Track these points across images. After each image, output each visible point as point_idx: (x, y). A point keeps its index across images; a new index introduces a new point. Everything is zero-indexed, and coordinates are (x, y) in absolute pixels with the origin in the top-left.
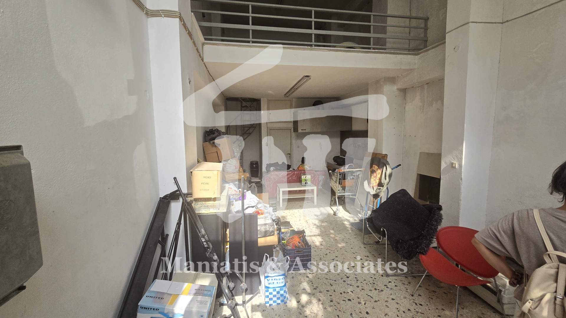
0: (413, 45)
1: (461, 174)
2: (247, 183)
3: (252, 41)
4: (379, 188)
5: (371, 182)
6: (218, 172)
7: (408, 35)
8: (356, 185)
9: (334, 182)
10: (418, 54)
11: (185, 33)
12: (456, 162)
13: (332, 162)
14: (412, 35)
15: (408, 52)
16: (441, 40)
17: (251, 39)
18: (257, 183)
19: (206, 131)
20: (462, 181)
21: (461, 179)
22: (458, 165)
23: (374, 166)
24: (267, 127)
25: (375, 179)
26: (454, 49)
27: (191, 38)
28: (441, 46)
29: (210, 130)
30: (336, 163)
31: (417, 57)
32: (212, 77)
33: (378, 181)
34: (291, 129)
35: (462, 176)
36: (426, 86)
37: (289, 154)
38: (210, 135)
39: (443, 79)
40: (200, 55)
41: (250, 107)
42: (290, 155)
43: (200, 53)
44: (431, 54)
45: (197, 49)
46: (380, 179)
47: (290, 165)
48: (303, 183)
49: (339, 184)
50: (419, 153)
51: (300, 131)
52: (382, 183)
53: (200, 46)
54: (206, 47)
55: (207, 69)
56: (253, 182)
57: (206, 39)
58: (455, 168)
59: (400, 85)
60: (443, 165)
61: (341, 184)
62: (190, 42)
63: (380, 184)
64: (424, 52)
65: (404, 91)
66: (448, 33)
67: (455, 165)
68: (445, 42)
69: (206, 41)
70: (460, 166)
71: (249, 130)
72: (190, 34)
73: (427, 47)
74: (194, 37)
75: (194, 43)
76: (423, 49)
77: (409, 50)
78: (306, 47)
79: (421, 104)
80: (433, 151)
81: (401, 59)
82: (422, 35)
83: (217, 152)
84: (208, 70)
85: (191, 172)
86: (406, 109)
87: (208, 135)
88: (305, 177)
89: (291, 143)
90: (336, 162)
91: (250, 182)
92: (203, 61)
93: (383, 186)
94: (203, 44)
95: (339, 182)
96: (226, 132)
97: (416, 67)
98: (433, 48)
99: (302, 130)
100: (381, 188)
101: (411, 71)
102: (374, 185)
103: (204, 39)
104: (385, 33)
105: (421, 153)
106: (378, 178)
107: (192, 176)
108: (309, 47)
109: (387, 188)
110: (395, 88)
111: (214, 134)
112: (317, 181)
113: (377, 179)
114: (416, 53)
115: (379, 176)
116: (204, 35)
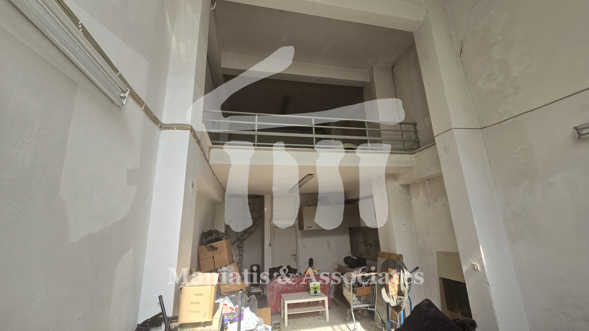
0: (407, 145)
1: (486, 278)
2: (246, 296)
3: (257, 145)
4: (399, 297)
5: (389, 290)
6: (212, 287)
7: (401, 137)
8: (373, 293)
9: (347, 290)
10: (414, 154)
11: (195, 141)
12: (477, 264)
13: (343, 264)
14: (405, 136)
15: (403, 152)
16: (432, 142)
17: (256, 143)
18: (257, 294)
19: (204, 232)
20: (489, 287)
21: (488, 284)
22: (480, 268)
23: (390, 269)
24: (270, 225)
25: (393, 286)
26: (445, 150)
27: (199, 145)
28: (433, 147)
29: (208, 231)
30: (348, 266)
31: (412, 155)
32: (216, 176)
33: (396, 288)
34: (296, 227)
35: (487, 280)
36: (427, 182)
37: (295, 255)
38: (208, 237)
39: (442, 176)
40: (206, 159)
41: (252, 204)
42: (296, 257)
43: (206, 157)
44: (425, 153)
45: (204, 154)
46: (399, 286)
47: (296, 269)
48: (312, 291)
49: (354, 292)
50: (435, 253)
51: (305, 228)
52: (402, 292)
53: (206, 150)
54: (213, 150)
55: (212, 169)
56: (252, 294)
57: (213, 144)
58: (477, 270)
59: (402, 181)
60: (465, 269)
61: (356, 293)
62: (198, 148)
63: (400, 293)
64: (418, 152)
65: (407, 187)
66: (436, 136)
67: (477, 267)
68: (435, 144)
69: (213, 146)
70: (482, 267)
71: (251, 229)
72: (199, 142)
73: (420, 148)
74: (203, 143)
75: (202, 149)
76: (417, 149)
77: (404, 150)
78: (309, 149)
79: (426, 200)
80: (450, 250)
81: (398, 158)
82: (414, 137)
83: (213, 257)
84: (212, 171)
85: (181, 289)
86: (412, 204)
87: (206, 237)
88: (313, 285)
89: (296, 242)
90: (348, 264)
91: (249, 294)
92: (208, 163)
93: (403, 296)
94: (210, 148)
95: (353, 290)
96: (225, 233)
97: (414, 165)
98: (425, 148)
99: (308, 227)
100: (402, 297)
101: (411, 168)
102: (393, 293)
103: (211, 144)
104: (380, 136)
105: (438, 252)
106: (397, 285)
107: (181, 293)
108: (311, 149)
109: (409, 297)
110: (397, 184)
111: (212, 235)
112: (328, 289)
113: (395, 286)
114: (411, 152)
115: (397, 283)
116: (211, 140)
